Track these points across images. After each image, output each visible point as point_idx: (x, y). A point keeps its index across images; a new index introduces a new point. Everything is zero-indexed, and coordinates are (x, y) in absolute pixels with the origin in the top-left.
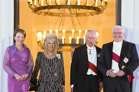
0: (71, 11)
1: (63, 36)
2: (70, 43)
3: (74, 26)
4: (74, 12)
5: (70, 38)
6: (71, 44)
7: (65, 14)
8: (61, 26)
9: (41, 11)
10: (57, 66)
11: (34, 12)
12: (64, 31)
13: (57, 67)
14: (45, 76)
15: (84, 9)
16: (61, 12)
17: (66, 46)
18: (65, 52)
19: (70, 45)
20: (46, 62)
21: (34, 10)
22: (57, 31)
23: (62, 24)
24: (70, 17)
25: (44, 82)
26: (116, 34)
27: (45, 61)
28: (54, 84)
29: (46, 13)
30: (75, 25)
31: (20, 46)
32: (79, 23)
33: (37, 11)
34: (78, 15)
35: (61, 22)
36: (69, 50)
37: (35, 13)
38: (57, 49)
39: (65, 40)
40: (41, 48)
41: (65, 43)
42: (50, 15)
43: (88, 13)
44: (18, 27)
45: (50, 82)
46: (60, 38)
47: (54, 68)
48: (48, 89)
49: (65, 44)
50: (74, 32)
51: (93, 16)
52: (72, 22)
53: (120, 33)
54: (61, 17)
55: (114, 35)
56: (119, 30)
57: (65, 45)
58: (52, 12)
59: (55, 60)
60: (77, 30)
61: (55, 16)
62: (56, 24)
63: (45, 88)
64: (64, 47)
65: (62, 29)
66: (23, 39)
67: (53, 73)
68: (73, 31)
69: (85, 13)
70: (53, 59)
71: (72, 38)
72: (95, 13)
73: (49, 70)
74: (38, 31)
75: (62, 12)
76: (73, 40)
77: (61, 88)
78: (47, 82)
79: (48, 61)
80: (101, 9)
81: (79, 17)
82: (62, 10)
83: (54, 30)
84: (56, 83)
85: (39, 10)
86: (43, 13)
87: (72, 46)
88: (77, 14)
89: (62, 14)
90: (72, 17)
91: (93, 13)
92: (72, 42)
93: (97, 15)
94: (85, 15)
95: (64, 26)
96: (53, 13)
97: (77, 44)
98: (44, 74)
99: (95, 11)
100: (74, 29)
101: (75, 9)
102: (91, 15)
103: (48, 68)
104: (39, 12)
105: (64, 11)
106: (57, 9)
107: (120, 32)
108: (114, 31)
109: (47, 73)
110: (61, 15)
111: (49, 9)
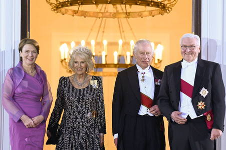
0: (116, 8)
1: (103, 50)
2: (116, 62)
3: (122, 34)
4: (122, 10)
5: (116, 55)
6: (118, 64)
7: (108, 14)
8: (101, 33)
9: (66, 9)
10: (90, 101)
11: (55, 10)
12: (105, 43)
13: (91, 103)
14: (71, 117)
15: (139, 5)
16: (101, 10)
17: (108, 67)
18: (107, 77)
19: (115, 66)
20: (72, 95)
21: (55, 7)
22: (93, 43)
23: (101, 30)
24: (116, 19)
25: (69, 128)
26: (185, 49)
27: (71, 93)
28: (86, 131)
29: (76, 12)
30: (123, 32)
31: (30, 66)
32: (131, 29)
33: (60, 8)
34: (128, 15)
35: (100, 27)
36: (113, 74)
37: (56, 12)
38: (94, 73)
39: (107, 57)
40: (67, 71)
41: (108, 63)
42: (81, 16)
43: (145, 11)
44: (28, 35)
45: (79, 128)
46: (99, 54)
47: (86, 104)
48: (75, 140)
49: (106, 64)
50: (123, 44)
51: (153, 16)
52: (120, 27)
53: (192, 46)
54: (101, 19)
55: (182, 50)
56: (191, 42)
57: (106, 66)
58: (85, 10)
59: (87, 90)
60: (127, 41)
61: (90, 16)
62: (92, 30)
63: (70, 138)
64: (105, 70)
65: (102, 40)
66: (34, 55)
67: (84, 113)
68: (121, 42)
69: (140, 12)
70: (84, 89)
71: (119, 54)
72: (156, 12)
73: (77, 107)
74: (62, 43)
75: (103, 11)
76: (121, 57)
77: (97, 138)
78: (75, 128)
79: (76, 93)
80: (168, 5)
81: (130, 20)
82: (102, 7)
83: (88, 41)
84: (89, 129)
85: (63, 6)
86: (70, 12)
87: (119, 67)
88: (126, 13)
89: (102, 13)
90: (118, 18)
91: (153, 12)
92: (119, 60)
93: (161, 15)
94: (140, 15)
95: (105, 34)
96: (86, 12)
97: (127, 65)
98: (70, 114)
99: (157, 8)
100: (122, 38)
101: (123, 6)
102: (150, 15)
103: (76, 105)
104: (63, 9)
105: (105, 8)
106: (94, 5)
107: (192, 44)
108: (182, 42)
109: (74, 112)
110: (101, 15)
111: (79, 5)
